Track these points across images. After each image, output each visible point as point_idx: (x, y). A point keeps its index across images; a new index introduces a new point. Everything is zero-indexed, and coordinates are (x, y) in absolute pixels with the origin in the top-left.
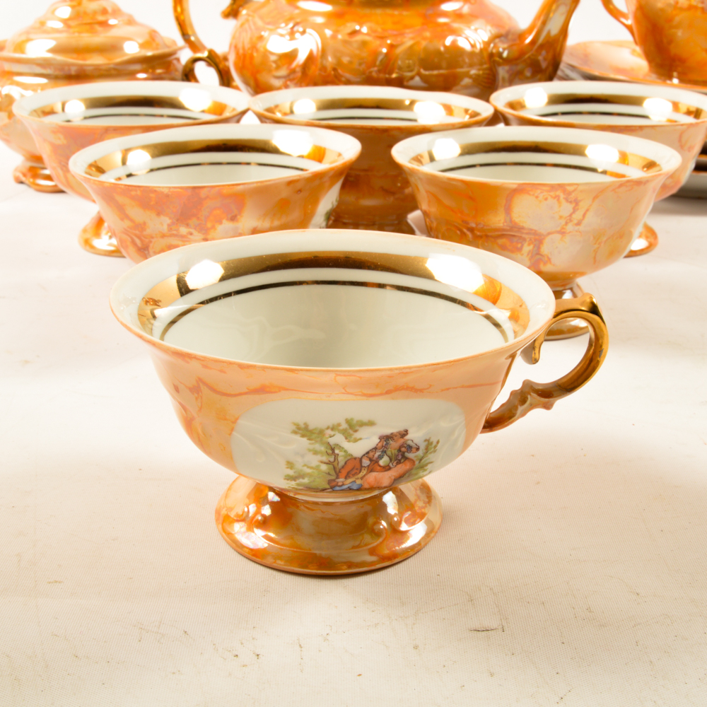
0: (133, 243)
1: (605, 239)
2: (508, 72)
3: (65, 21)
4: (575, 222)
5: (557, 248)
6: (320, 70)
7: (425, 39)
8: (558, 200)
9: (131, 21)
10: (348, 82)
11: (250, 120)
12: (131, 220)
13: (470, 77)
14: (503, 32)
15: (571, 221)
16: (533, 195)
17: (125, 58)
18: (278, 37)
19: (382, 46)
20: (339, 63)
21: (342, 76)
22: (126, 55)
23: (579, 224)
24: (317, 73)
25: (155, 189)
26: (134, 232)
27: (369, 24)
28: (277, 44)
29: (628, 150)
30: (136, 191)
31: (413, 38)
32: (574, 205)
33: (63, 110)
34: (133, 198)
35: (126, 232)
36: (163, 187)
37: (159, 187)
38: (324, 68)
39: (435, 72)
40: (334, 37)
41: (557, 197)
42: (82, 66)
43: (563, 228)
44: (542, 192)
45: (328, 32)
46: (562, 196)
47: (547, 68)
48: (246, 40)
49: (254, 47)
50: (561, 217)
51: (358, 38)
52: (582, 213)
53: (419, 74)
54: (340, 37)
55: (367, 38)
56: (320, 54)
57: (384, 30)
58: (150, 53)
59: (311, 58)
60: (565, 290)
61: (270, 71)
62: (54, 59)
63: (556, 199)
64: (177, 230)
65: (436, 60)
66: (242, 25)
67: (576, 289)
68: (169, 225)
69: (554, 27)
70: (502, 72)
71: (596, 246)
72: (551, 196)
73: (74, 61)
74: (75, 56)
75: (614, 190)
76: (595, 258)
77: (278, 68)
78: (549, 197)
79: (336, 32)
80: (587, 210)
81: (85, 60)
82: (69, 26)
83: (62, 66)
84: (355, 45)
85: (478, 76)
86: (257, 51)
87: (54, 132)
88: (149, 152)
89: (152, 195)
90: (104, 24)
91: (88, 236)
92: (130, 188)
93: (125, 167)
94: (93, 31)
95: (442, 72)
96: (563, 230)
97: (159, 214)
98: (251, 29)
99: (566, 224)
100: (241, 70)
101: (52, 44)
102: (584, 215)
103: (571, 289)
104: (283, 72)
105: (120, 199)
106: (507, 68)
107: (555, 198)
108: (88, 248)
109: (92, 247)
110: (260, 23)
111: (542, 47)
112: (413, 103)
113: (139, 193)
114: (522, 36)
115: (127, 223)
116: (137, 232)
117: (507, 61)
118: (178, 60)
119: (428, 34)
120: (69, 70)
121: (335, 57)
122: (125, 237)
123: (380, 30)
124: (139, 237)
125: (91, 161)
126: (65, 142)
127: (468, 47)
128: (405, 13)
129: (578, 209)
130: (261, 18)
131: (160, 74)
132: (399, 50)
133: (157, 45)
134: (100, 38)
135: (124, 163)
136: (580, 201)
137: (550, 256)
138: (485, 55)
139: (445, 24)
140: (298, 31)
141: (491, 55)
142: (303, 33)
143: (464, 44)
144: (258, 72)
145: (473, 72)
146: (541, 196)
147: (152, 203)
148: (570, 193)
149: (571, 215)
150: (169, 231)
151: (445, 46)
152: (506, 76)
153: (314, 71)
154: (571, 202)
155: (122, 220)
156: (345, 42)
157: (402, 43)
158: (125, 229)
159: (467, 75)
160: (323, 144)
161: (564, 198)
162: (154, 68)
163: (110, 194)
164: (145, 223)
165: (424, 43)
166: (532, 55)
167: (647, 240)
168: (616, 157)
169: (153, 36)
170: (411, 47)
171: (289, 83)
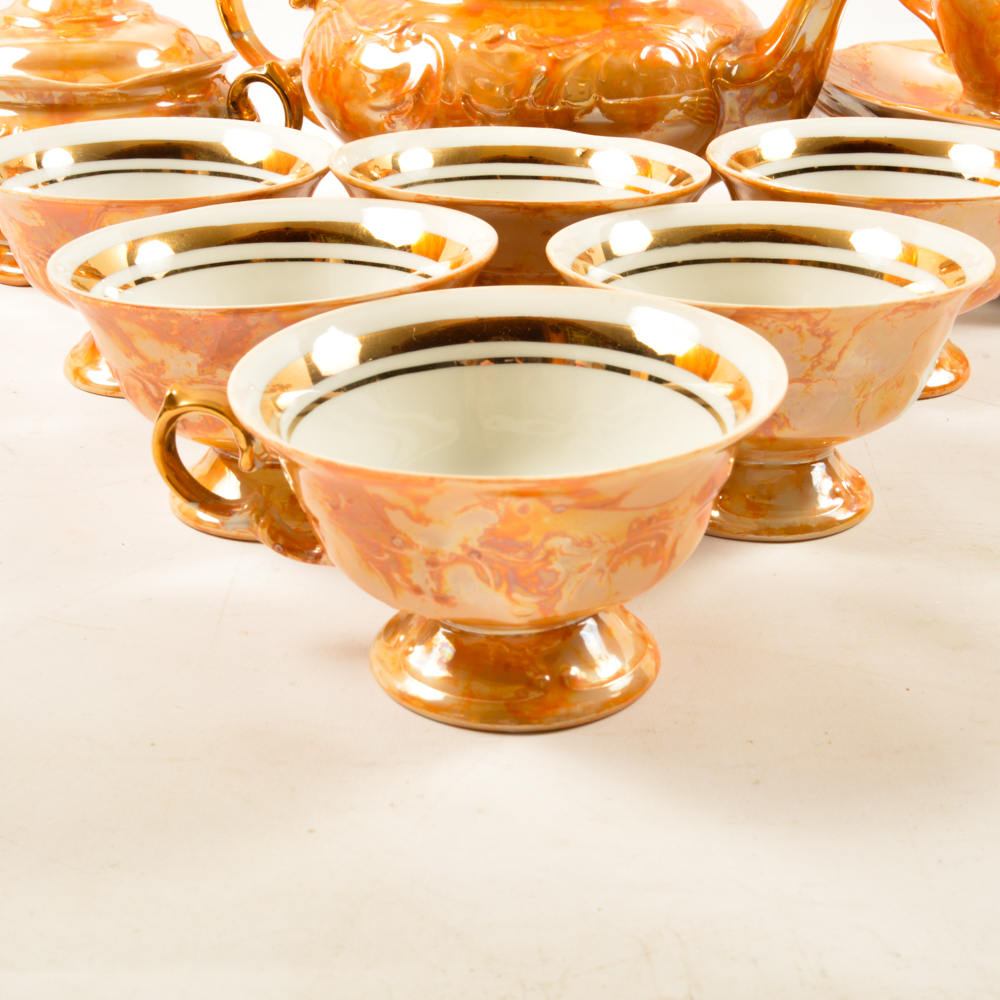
0: (146, 390)
1: (873, 390)
2: (739, 99)
3: (44, 18)
4: (827, 364)
5: (798, 403)
6: (443, 97)
7: (607, 50)
8: (799, 332)
9: (148, 17)
10: (486, 120)
11: (330, 187)
12: (143, 357)
13: (681, 107)
14: (732, 35)
15: (819, 363)
16: (760, 325)
17: (138, 77)
18: (378, 46)
19: (538, 62)
20: (473, 88)
21: (477, 109)
22: (142, 71)
23: (832, 367)
24: (439, 101)
25: (177, 312)
26: (147, 374)
27: (519, 27)
28: (376, 56)
29: (917, 241)
30: (149, 315)
31: (588, 50)
32: (823, 339)
33: (39, 165)
34: (144, 325)
35: (134, 374)
36: (190, 310)
37: (184, 310)
38: (449, 95)
39: (624, 101)
40: (464, 47)
41: (798, 329)
42: (71, 90)
43: (807, 375)
44: (773, 322)
45: (456, 40)
46: (805, 327)
47: (801, 91)
48: (327, 47)
49: (340, 60)
50: (804, 358)
51: (503, 48)
52: (837, 351)
53: (599, 104)
54: (473, 46)
55: (517, 49)
56: (442, 73)
57: (543, 36)
58: (176, 69)
59: (428, 78)
60: (815, 462)
61: (364, 98)
62: (28, 80)
63: (796, 332)
64: (213, 374)
65: (624, 84)
66: (322, 22)
67: (832, 460)
68: (199, 366)
69: (811, 29)
70: (730, 99)
71: (860, 400)
72: (789, 327)
73: (59, 83)
74: (59, 74)
75: (885, 317)
76: (858, 417)
77: (377, 94)
78: (786, 329)
79: (469, 38)
80: (845, 347)
81: (75, 81)
82: (51, 27)
83: (39, 91)
84: (498, 60)
85: (692, 104)
86: (345, 65)
87: (26, 208)
88: (172, 243)
89: (173, 321)
90: (106, 22)
91: (80, 363)
92: (140, 310)
93: (133, 267)
94: (86, 34)
95: (635, 99)
96: (807, 378)
97: (184, 349)
98: (335, 31)
99: (813, 367)
100: (320, 96)
101: (22, 54)
102: (840, 354)
103: (825, 461)
104: (386, 100)
105: (127, 326)
106: (737, 93)
107: (794, 329)
108: (78, 382)
109: (86, 382)
110: (350, 22)
111: (793, 58)
112: (586, 154)
113: (153, 317)
114: (759, 43)
115: (136, 362)
116: (151, 375)
117: (737, 82)
118: (223, 78)
119: (612, 43)
120: (51, 96)
121: (467, 78)
122: (133, 381)
123: (536, 36)
124: (154, 384)
125: (81, 261)
126: (43, 223)
127: (674, 61)
128: (576, 9)
129: (830, 346)
130: (352, 13)
131: (193, 101)
132: (568, 67)
133: (190, 53)
134: (99, 44)
135: (131, 263)
136: (833, 334)
137: (787, 416)
138: (703, 72)
139: (640, 25)
140: (408, 37)
141: (713, 73)
142: (417, 39)
143: (668, 56)
144: (347, 98)
145: (684, 99)
146: (772, 327)
147: (174, 333)
148: (817, 323)
149: (819, 355)
150: (200, 375)
151: (639, 61)
152: (736, 107)
153: (433, 100)
154: (819, 336)
155: (128, 356)
156: (481, 55)
157: (573, 57)
158: (132, 370)
159: (675, 104)
160: (441, 232)
161: (808, 330)
162: (183, 92)
163: (108, 316)
164: (163, 363)
165: (606, 57)
166: (779, 71)
167: (952, 372)
168: (897, 251)
169: (183, 39)
170: (586, 62)
171: (393, 118)
